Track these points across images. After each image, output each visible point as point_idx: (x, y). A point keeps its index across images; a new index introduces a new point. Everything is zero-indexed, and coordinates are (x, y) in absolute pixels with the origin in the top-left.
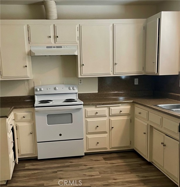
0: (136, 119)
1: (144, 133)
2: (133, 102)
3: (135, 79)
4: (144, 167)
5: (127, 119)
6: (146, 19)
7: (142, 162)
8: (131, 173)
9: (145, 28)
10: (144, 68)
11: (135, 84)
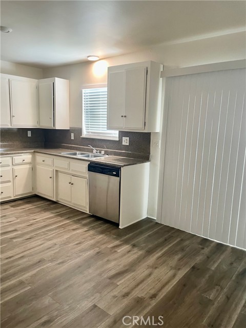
0: (37, 166)
1: (50, 178)
2: (34, 152)
3: (28, 132)
4: (52, 206)
5: (30, 168)
6: (37, 80)
7: (48, 203)
8: (45, 212)
9: (38, 88)
10: (39, 122)
11: (28, 136)
